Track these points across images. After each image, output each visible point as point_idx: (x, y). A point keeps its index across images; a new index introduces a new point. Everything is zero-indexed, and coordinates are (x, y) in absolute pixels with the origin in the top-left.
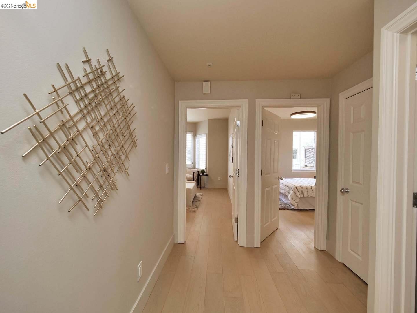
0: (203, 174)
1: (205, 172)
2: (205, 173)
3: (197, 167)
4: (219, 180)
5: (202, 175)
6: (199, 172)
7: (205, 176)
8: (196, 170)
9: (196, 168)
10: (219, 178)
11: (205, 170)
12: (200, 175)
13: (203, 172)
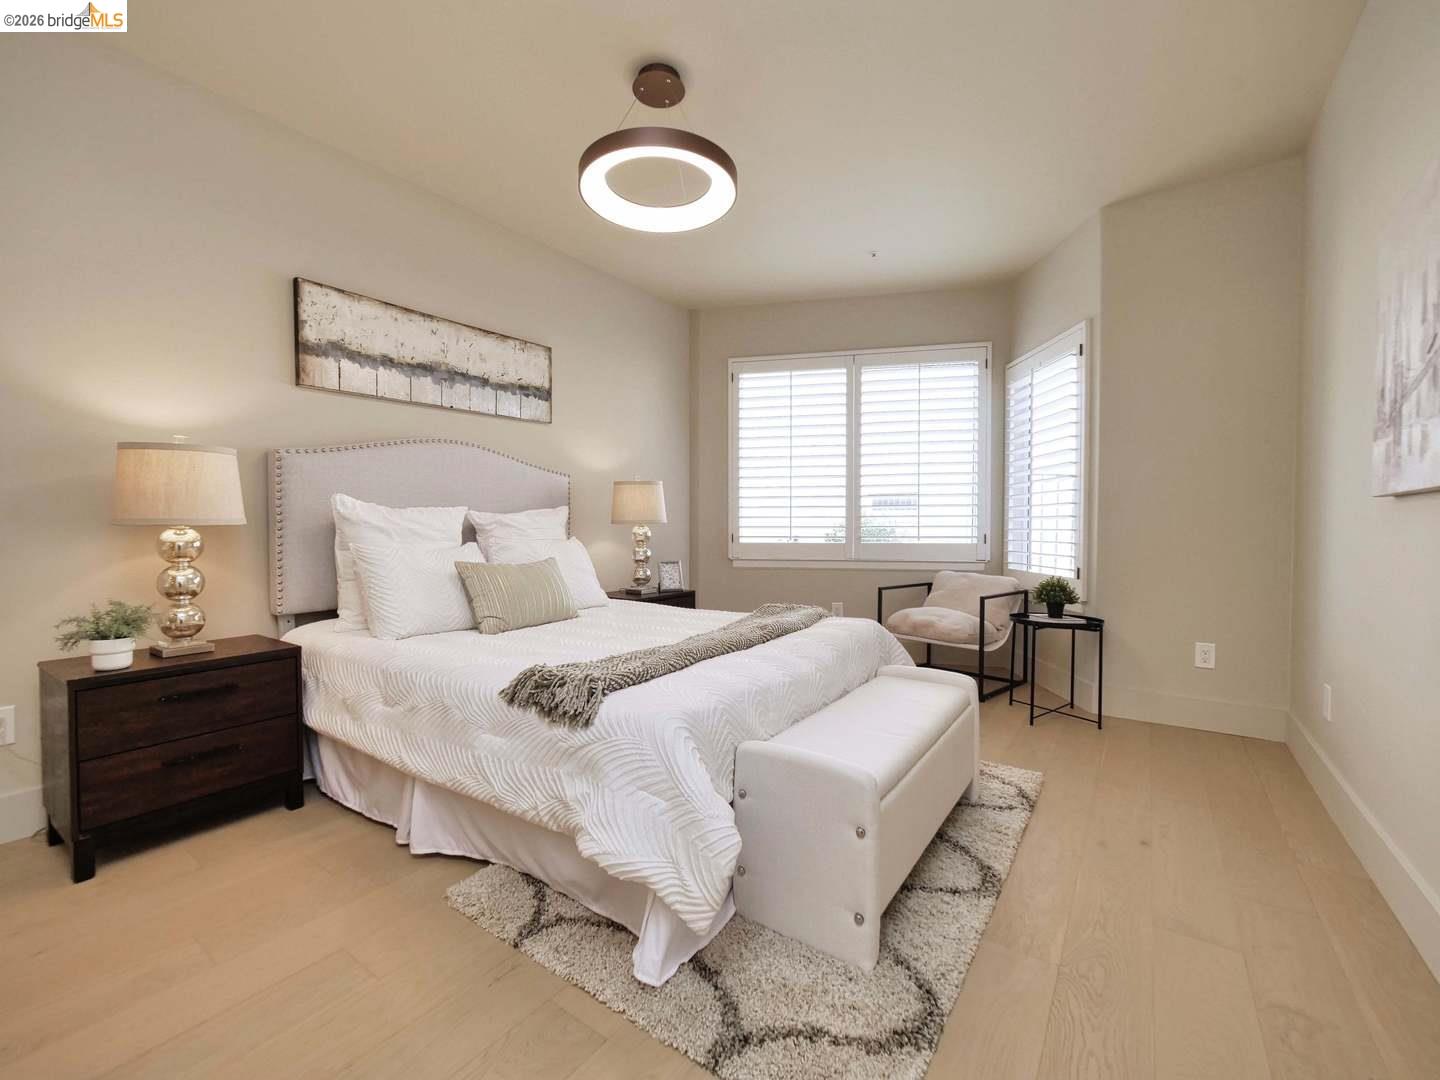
0: (1056, 610)
1: (1072, 600)
2: (1068, 607)
3: (1013, 561)
4: (1199, 663)
5: (1043, 618)
6: (1026, 593)
7: (1073, 627)
8: (1006, 583)
9: (1011, 567)
10: (1205, 654)
11: (1078, 589)
12: (1033, 618)
13: (1055, 595)
